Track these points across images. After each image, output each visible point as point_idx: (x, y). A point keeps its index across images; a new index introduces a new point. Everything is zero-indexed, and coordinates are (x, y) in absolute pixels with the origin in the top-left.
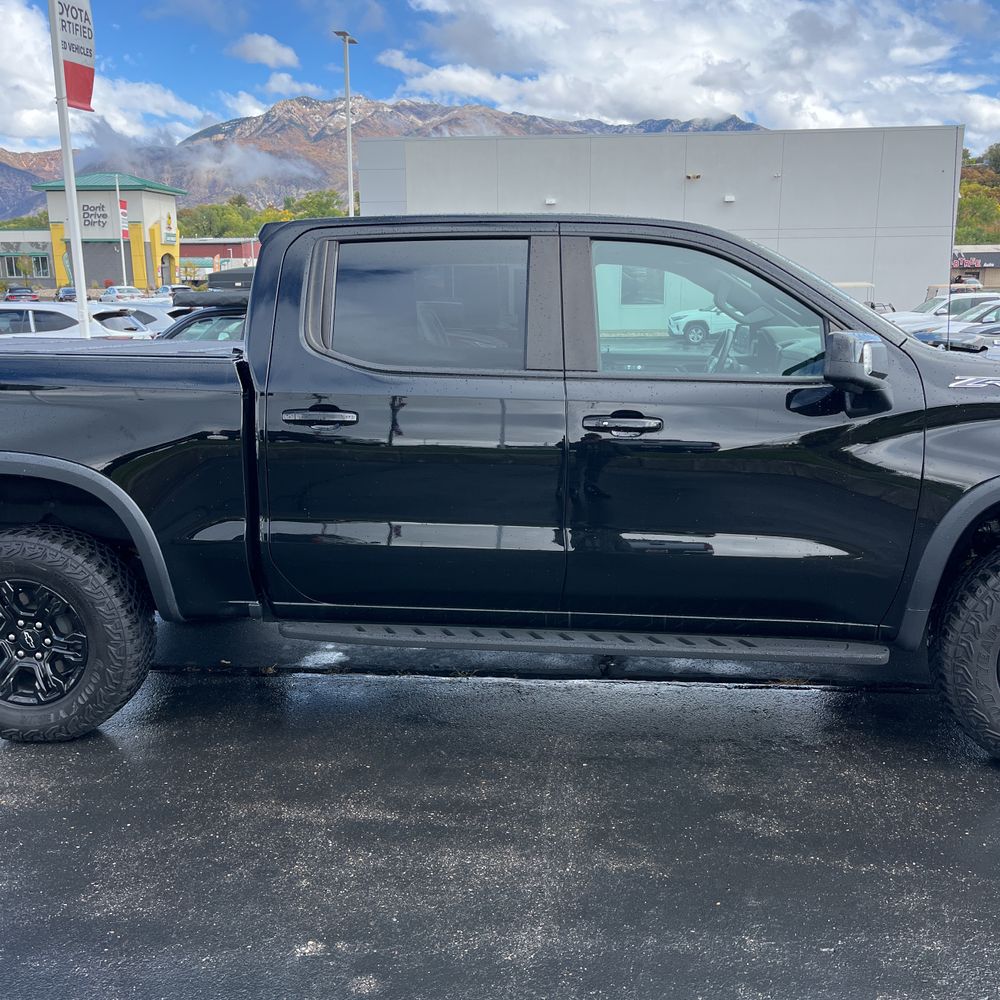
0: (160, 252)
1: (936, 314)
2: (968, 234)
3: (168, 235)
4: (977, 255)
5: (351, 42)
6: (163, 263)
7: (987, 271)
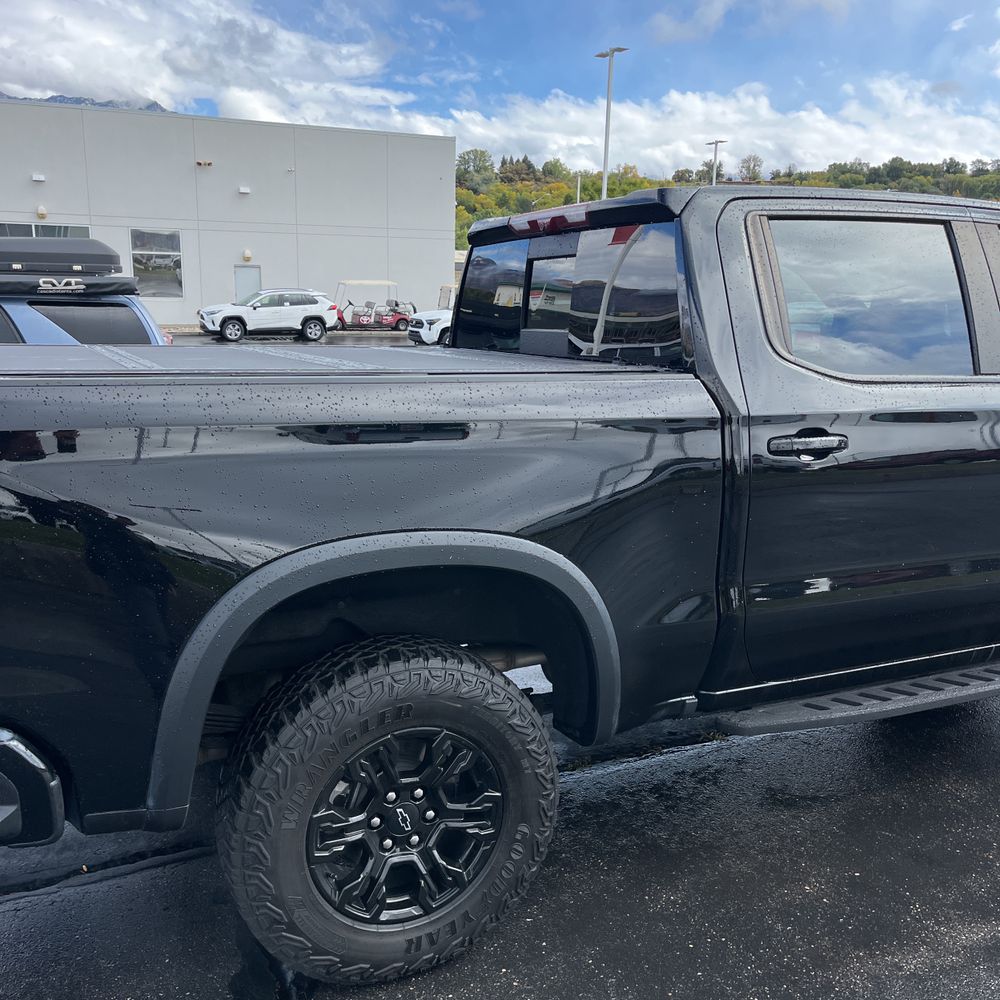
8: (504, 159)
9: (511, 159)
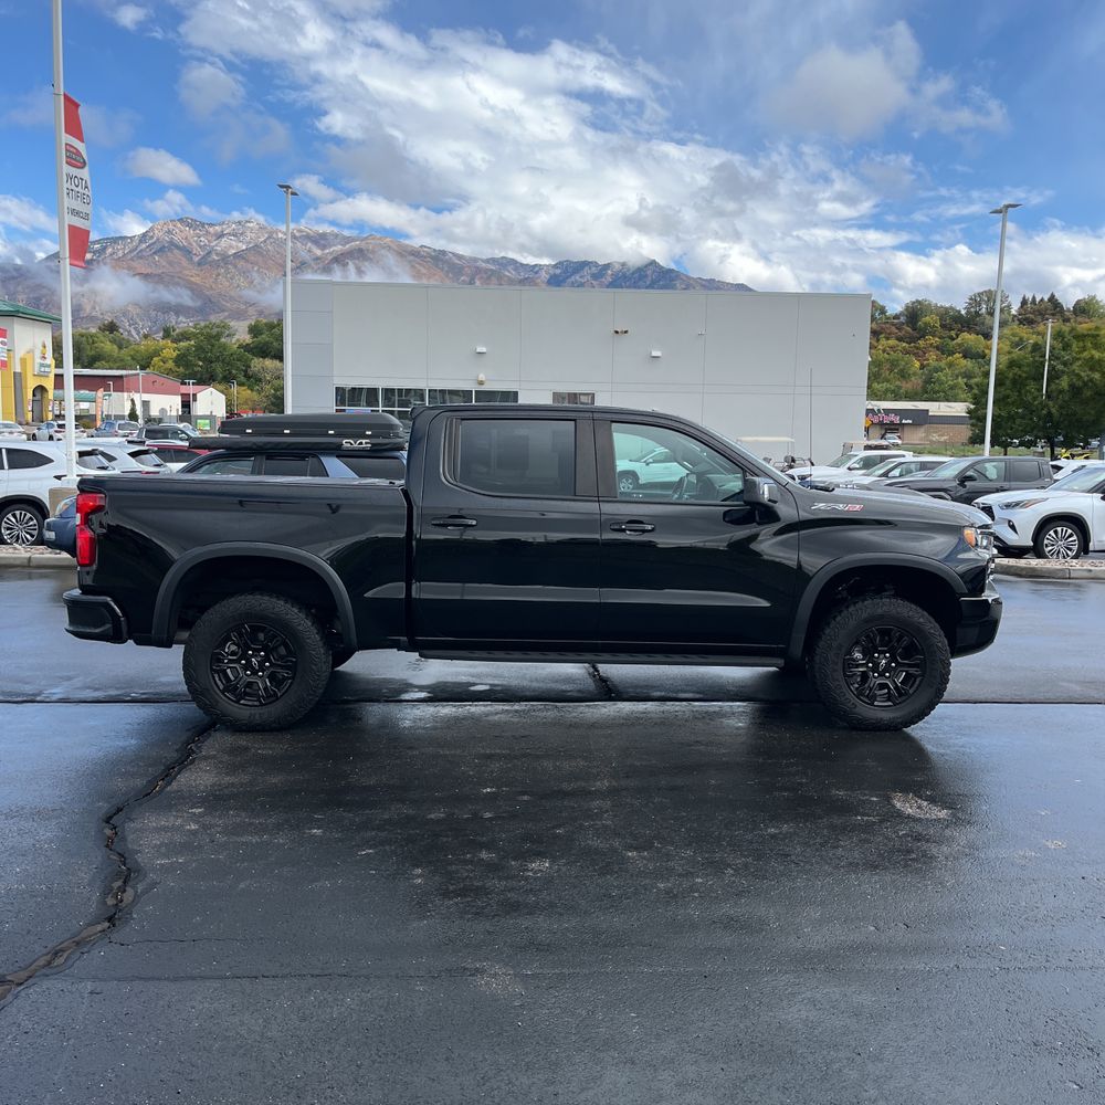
0: (31, 384)
1: (849, 469)
2: (887, 390)
3: (42, 365)
4: (896, 412)
5: (293, 194)
6: (34, 395)
7: (906, 428)
8: (1024, 298)
9: (1034, 298)
